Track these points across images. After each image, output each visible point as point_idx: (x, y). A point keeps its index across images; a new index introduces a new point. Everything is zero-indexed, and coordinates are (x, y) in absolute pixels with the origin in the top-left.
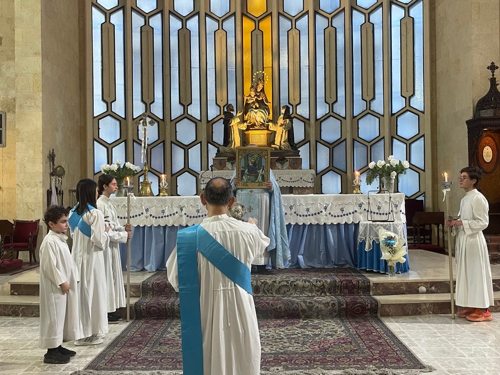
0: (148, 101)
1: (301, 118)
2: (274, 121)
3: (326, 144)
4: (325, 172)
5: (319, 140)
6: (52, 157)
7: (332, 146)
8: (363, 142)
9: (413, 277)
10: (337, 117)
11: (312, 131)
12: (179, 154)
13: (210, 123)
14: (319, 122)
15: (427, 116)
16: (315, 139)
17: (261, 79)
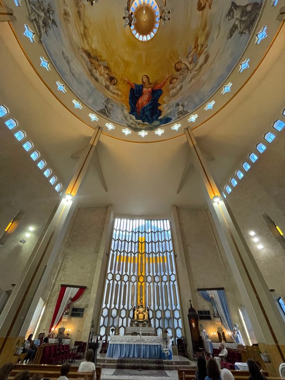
0: (115, 304)
3: (158, 319)
4: (158, 328)
6: (93, 322)
10: (160, 310)
11: (154, 314)
12: (121, 320)
13: (129, 311)
14: (156, 311)
15: (181, 312)
16: (155, 317)
17: (142, 299)
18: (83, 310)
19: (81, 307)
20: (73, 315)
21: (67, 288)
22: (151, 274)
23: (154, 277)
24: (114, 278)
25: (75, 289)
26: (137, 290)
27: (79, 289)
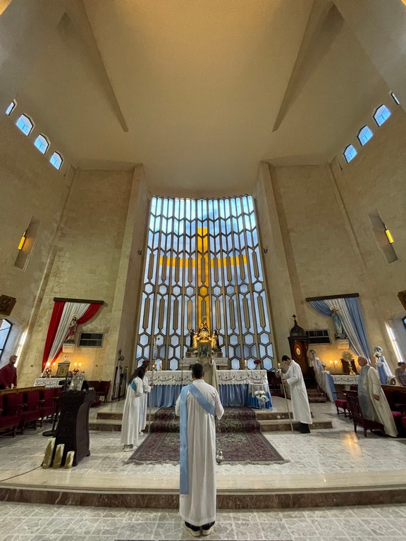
0: (160, 328)
1: (221, 335)
2: (211, 336)
3: (232, 346)
4: (232, 359)
5: (229, 344)
6: (120, 352)
7: (235, 347)
8: (247, 345)
9: (274, 410)
10: (236, 335)
11: (226, 340)
12: (171, 350)
13: (185, 337)
14: (229, 336)
15: (272, 335)
16: (227, 344)
17: (205, 319)
18: (100, 336)
19: (97, 332)
20: (83, 343)
21: (67, 303)
22: (220, 283)
23: (226, 287)
24: (155, 292)
25: (83, 305)
26: (197, 307)
27: (89, 305)
